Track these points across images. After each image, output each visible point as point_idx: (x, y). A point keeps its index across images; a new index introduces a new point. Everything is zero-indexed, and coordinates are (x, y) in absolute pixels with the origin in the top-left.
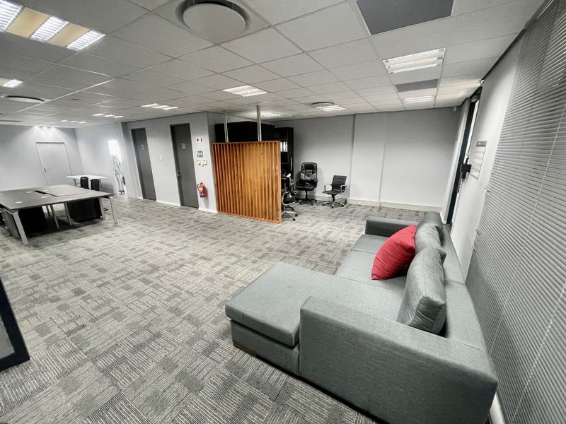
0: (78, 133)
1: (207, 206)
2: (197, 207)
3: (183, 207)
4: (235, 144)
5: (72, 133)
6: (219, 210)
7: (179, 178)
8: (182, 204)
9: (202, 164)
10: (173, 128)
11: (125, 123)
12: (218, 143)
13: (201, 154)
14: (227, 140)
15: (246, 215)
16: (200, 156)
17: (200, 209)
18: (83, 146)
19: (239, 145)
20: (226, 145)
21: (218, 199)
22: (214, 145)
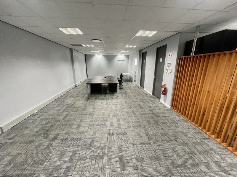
2: (159, 99)
3: (153, 96)
4: (201, 57)
6: (172, 106)
7: (155, 79)
8: (153, 94)
9: (168, 72)
10: (158, 49)
11: (141, 50)
12: (184, 57)
13: (169, 65)
15: (193, 121)
19: (205, 56)
20: (191, 57)
21: (173, 99)
22: (180, 58)
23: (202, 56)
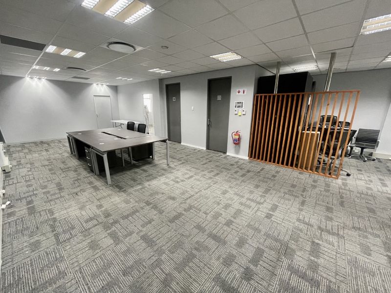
0: (119, 89)
1: (237, 152)
2: (225, 153)
3: (208, 150)
5: (115, 89)
6: (250, 157)
7: (209, 126)
8: (208, 148)
9: (240, 114)
10: (211, 82)
11: (162, 79)
12: (263, 95)
13: (240, 105)
14: (276, 92)
16: (239, 107)
17: (228, 154)
18: (121, 98)
19: (293, 96)
20: (274, 97)
22: (257, 97)
23: (290, 96)
